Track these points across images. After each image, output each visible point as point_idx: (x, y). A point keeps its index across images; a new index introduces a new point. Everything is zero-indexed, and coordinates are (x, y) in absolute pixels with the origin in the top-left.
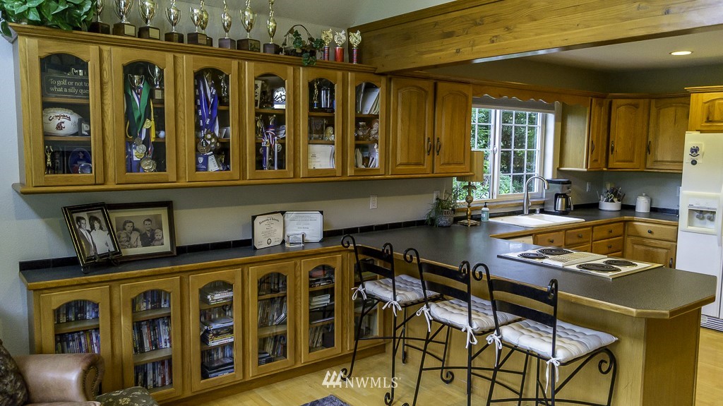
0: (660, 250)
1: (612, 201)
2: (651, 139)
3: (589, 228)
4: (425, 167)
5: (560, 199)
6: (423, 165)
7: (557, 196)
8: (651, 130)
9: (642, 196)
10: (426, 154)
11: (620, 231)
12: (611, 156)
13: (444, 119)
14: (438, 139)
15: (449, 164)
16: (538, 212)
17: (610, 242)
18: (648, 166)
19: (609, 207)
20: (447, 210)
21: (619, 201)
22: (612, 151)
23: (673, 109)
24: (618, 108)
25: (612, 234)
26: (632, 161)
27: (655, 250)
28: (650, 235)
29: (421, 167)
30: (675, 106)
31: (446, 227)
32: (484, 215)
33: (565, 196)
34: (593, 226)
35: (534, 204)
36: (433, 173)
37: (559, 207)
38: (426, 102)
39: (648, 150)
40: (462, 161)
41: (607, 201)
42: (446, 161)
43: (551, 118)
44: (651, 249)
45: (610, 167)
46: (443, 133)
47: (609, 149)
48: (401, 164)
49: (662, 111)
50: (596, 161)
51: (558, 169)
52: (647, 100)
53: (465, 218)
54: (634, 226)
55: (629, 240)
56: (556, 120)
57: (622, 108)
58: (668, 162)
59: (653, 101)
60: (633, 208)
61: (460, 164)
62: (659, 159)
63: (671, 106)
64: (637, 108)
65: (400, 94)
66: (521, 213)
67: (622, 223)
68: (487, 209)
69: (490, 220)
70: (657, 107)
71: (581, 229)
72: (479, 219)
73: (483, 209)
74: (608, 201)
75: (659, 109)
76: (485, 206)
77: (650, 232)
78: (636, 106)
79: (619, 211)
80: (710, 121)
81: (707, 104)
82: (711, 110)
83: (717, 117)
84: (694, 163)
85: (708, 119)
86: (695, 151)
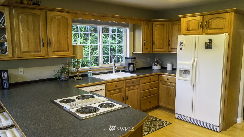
0: (171, 87)
1: (157, 66)
2: (170, 39)
3: (139, 79)
4: (42, 53)
5: (131, 66)
6: (40, 52)
7: (129, 64)
8: (170, 35)
9: (169, 63)
10: (42, 47)
11: (157, 79)
12: (154, 46)
13: (53, 29)
14: (49, 39)
15: (57, 51)
16: (121, 71)
17: (151, 84)
18: (169, 51)
19: (156, 68)
20: (63, 73)
21: (160, 65)
22: (154, 44)
23: (177, 25)
24: (156, 26)
25: (151, 81)
26: (163, 49)
29: (39, 53)
31: (64, 81)
32: (89, 74)
33: (133, 64)
34: (142, 77)
35: (118, 68)
36: (48, 56)
37: (131, 69)
38: (39, 21)
39: (169, 44)
40: (66, 49)
41: (155, 66)
42: (56, 50)
43: (128, 30)
44: (168, 86)
45: (153, 51)
46: (53, 36)
47: (153, 44)
48: (24, 52)
49: (173, 27)
50: (147, 49)
51: (132, 52)
52: (168, 22)
53: (76, 76)
54: (162, 77)
55: (160, 82)
56: (130, 31)
57: (158, 26)
58: (176, 49)
59: (170, 22)
60: (166, 68)
61: (66, 51)
62: (173, 47)
63: (177, 24)
64: (164, 25)
65: (20, 17)
66: (112, 72)
67: (157, 76)
68: (91, 71)
69: (93, 76)
71: (135, 79)
72: (86, 76)
73: (89, 71)
75: (172, 25)
76: (90, 70)
77: (168, 79)
79: (160, 69)
80: (189, 30)
81: (187, 23)
82: (189, 25)
83: (191, 28)
84: (181, 49)
85: (187, 29)
86: (181, 43)
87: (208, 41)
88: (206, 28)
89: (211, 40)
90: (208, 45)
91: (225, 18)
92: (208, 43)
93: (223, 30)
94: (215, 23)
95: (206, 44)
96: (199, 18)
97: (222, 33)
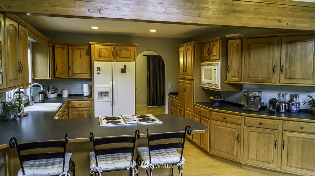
0: (84, 112)
1: (54, 93)
2: (70, 63)
5: (41, 95)
7: (40, 93)
12: (56, 72)
16: (33, 103)
18: (70, 76)
19: (52, 96)
22: (57, 69)
24: (57, 49)
26: (63, 74)
27: (82, 112)
28: (80, 106)
30: (80, 50)
32: (22, 109)
36: (20, 85)
37: (41, 99)
39: (69, 68)
44: (80, 112)
45: (56, 77)
49: (74, 51)
51: (33, 79)
52: (67, 46)
54: (72, 103)
55: (70, 110)
56: (31, 53)
57: (59, 49)
58: (79, 74)
59: (70, 47)
62: (75, 72)
63: (78, 50)
64: (64, 49)
67: (68, 103)
70: (71, 50)
73: (22, 105)
74: (52, 93)
77: (80, 105)
78: (63, 48)
79: (56, 98)
80: (101, 57)
81: (99, 50)
82: (100, 52)
83: (103, 55)
84: (99, 73)
85: (99, 56)
86: (99, 68)
87: (123, 67)
88: (117, 56)
89: (125, 66)
90: (123, 70)
91: (131, 51)
92: (123, 69)
93: (130, 59)
94: (123, 53)
95: (121, 70)
96: (110, 48)
97: (130, 61)
